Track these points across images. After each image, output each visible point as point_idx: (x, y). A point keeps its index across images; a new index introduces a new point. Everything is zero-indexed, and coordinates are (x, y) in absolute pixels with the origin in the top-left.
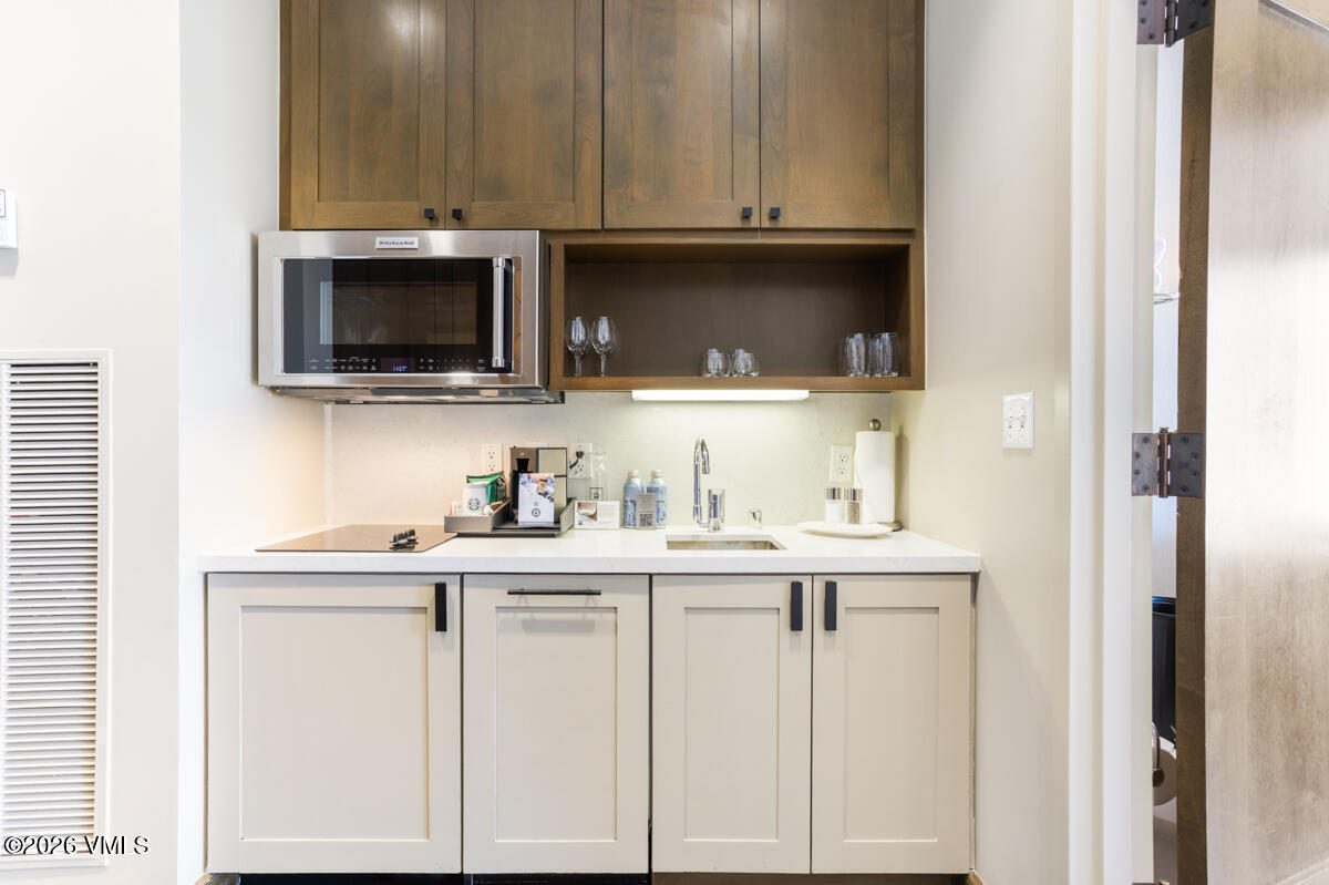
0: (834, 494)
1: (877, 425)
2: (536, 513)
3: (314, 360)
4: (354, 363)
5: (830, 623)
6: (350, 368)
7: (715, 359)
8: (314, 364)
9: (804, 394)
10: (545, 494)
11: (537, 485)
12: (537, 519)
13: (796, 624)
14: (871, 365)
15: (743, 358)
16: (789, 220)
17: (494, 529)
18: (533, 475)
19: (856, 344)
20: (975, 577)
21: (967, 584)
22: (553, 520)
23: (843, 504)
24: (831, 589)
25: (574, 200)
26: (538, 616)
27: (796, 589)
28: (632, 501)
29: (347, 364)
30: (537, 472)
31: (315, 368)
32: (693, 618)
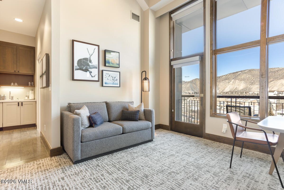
0: (26, 96)
1: (32, 90)
5: (22, 105)
7: (12, 84)
9: (23, 87)
14: (31, 85)
15: (16, 84)
16: (20, 72)
19: (30, 83)
21: (35, 102)
23: (27, 97)
24: (22, 103)
27: (19, 103)
32: (7, 106)
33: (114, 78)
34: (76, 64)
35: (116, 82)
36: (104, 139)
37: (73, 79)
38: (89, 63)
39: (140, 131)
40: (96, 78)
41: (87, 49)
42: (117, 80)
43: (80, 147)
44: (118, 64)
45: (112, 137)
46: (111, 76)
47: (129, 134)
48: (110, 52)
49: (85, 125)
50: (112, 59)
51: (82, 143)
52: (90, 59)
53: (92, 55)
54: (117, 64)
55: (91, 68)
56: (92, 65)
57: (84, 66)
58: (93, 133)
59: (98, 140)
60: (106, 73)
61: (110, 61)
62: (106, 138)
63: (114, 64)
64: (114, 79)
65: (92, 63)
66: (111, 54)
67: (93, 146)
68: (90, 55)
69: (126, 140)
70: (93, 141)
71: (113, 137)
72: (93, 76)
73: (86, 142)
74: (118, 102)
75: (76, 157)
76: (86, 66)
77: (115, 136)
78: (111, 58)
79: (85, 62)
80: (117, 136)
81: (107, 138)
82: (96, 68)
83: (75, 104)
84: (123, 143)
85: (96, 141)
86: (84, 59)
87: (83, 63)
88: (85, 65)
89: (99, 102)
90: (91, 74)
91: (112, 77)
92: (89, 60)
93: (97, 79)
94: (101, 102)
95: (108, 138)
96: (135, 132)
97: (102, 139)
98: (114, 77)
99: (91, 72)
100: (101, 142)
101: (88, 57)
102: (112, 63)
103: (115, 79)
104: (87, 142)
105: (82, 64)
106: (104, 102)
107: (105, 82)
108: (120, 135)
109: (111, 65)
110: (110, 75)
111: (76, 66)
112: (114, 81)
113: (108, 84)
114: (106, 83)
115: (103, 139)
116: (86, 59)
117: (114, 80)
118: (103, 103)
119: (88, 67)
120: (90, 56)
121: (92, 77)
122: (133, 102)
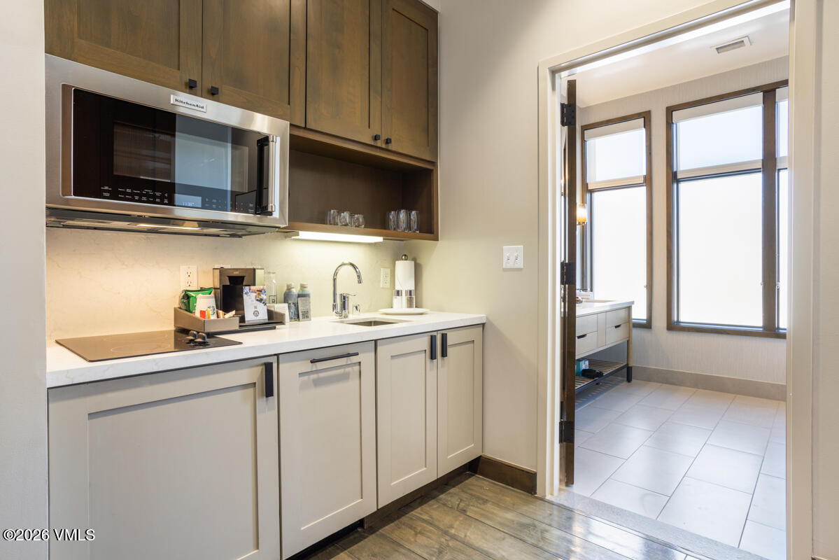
0: (398, 293)
1: (405, 257)
2: (256, 314)
3: (106, 188)
4: (147, 195)
5: (444, 354)
6: (144, 199)
8: (106, 191)
9: (380, 239)
10: (261, 300)
11: (255, 294)
12: (258, 318)
13: (433, 356)
17: (240, 326)
18: (252, 287)
20: (483, 325)
21: (481, 328)
22: (267, 318)
24: (444, 337)
25: (289, 104)
26: (322, 375)
27: (433, 339)
28: (293, 303)
29: (141, 195)
30: (254, 285)
31: (108, 195)
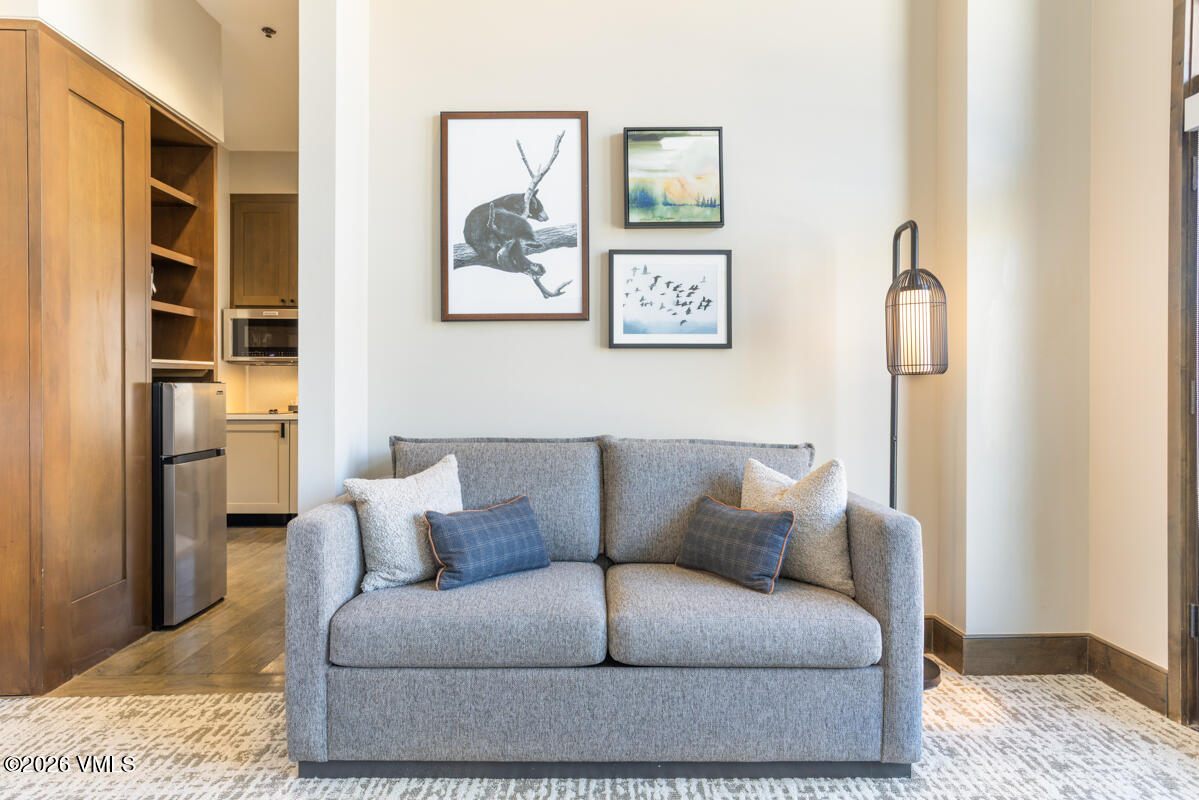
3: (243, 352)
6: (255, 354)
31: (243, 355)
33: (689, 295)
34: (456, 236)
35: (698, 317)
36: (469, 673)
37: (446, 317)
38: (530, 221)
39: (763, 674)
40: (571, 303)
41: (519, 145)
42: (706, 303)
43: (322, 693)
44: (712, 205)
45: (522, 672)
46: (668, 284)
47: (657, 673)
48: (656, 138)
49: (396, 567)
50: (669, 175)
51: (332, 671)
52: (534, 196)
53: (542, 175)
54: (704, 205)
55: (538, 248)
56: (547, 231)
57: (501, 240)
58: (392, 625)
59: (429, 673)
60: (635, 269)
61: (657, 192)
62: (481, 673)
63: (682, 209)
64: (688, 300)
65: (546, 219)
66: (660, 145)
67: (393, 701)
68: (535, 173)
69: (637, 714)
70: (396, 671)
71: (529, 672)
72: (552, 290)
73: (359, 667)
74: (692, 441)
75: (297, 739)
76: (512, 241)
77: (546, 673)
78: (660, 175)
79: (510, 216)
80: (563, 673)
81: (488, 672)
82: (570, 242)
83: (421, 441)
84: (605, 730)
85: (413, 672)
86: (499, 203)
87: (494, 227)
88: (509, 234)
89: (560, 437)
90: (542, 280)
91: (672, 286)
92: (527, 206)
93: (576, 309)
94: (574, 441)
95: (494, 672)
96: (715, 673)
97: (452, 671)
98: (686, 288)
99: (542, 270)
100: (449, 691)
101: (520, 186)
102: (666, 204)
103: (697, 298)
104: (361, 672)
105: (493, 232)
106: (589, 440)
107: (628, 320)
108: (582, 674)
109: (662, 213)
110: (656, 278)
111: (458, 247)
112: (688, 312)
113: (644, 332)
114: (629, 329)
115: (460, 673)
116: (513, 202)
117: (686, 308)
118: (576, 446)
119: (523, 243)
120: (536, 184)
121: (546, 294)
122: (809, 446)
